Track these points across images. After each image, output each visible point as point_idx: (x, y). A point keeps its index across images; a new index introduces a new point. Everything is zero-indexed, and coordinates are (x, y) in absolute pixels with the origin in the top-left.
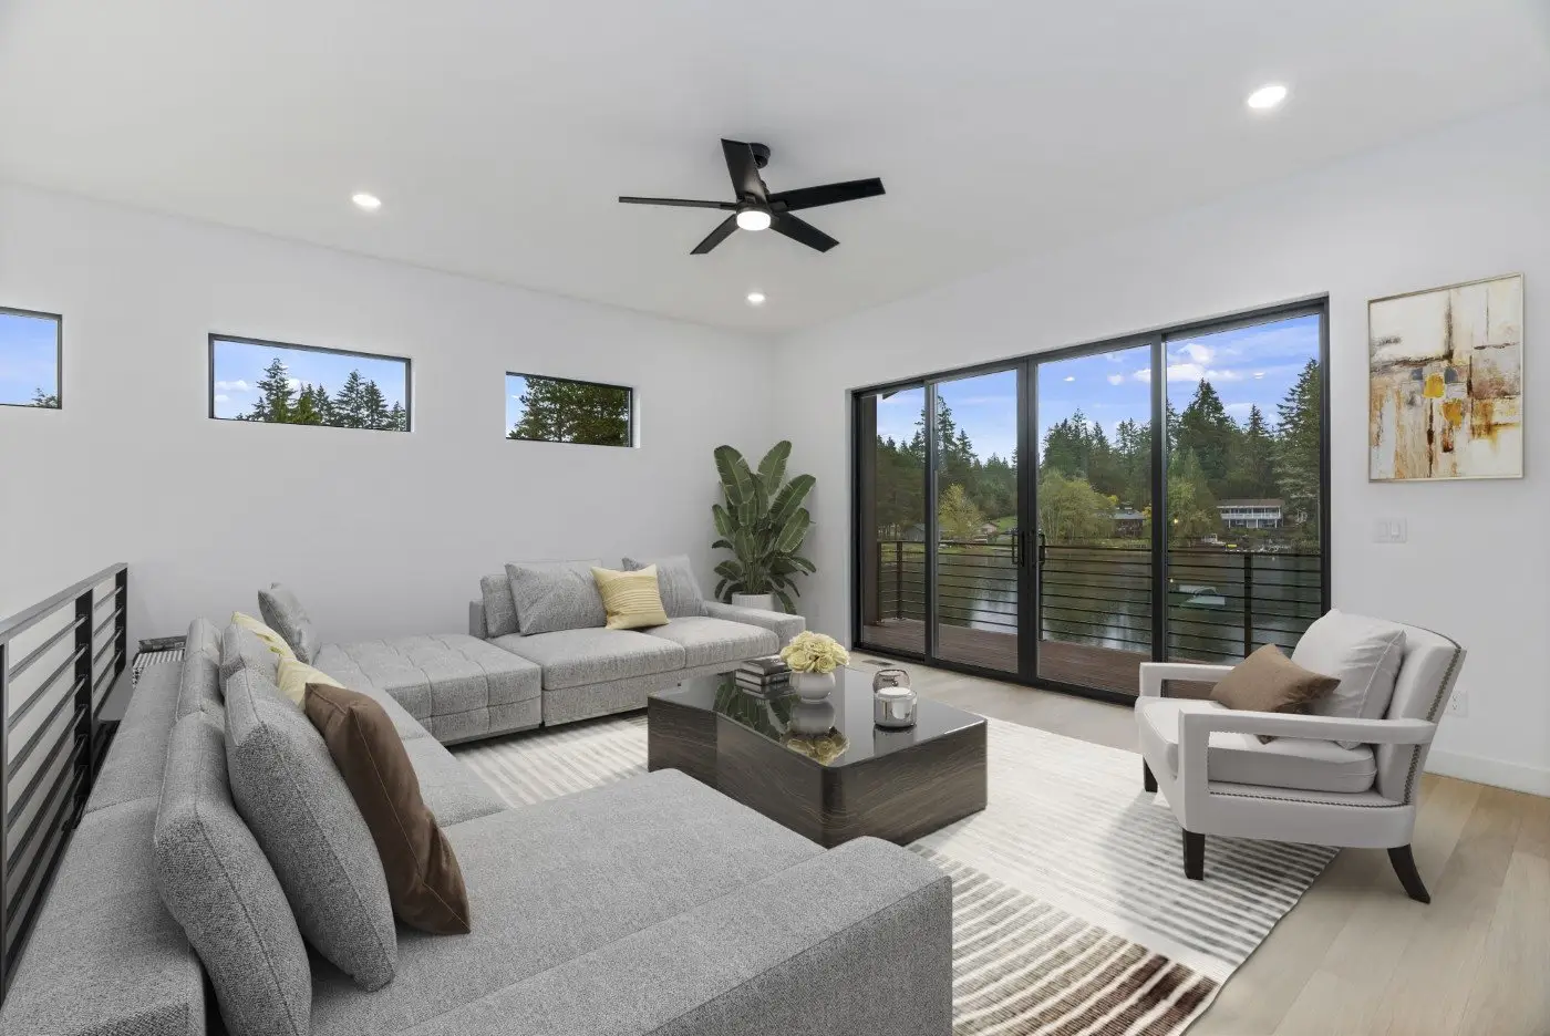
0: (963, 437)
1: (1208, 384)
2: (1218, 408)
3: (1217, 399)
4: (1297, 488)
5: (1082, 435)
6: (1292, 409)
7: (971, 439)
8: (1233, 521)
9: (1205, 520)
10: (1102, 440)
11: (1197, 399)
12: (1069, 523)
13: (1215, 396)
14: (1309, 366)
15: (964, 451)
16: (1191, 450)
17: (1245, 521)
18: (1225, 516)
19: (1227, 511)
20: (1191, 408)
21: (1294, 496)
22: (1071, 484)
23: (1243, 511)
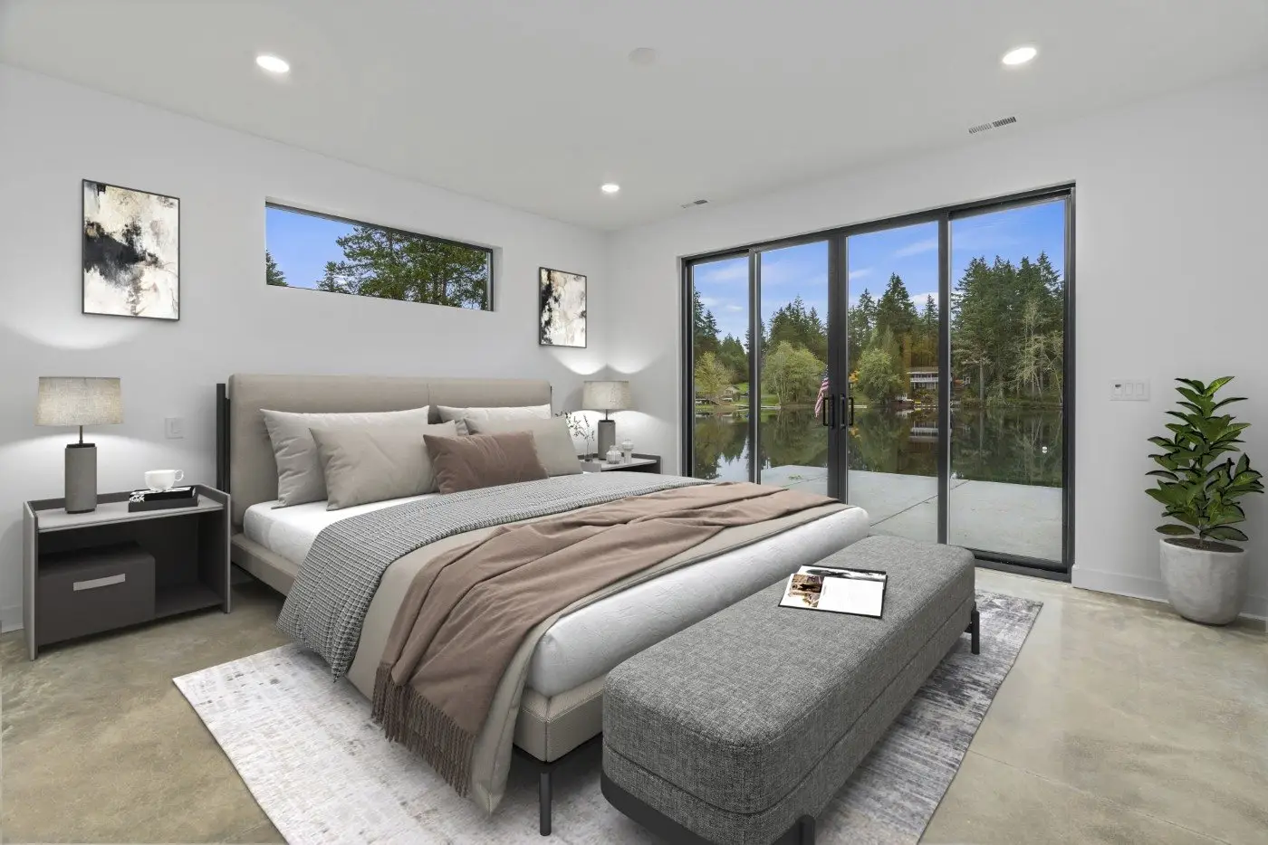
0: (709, 316)
1: (898, 277)
2: (905, 296)
3: (904, 289)
4: (966, 357)
5: (802, 317)
6: (960, 296)
7: (715, 317)
8: (917, 384)
9: (899, 381)
10: (815, 322)
11: (889, 289)
12: (797, 385)
13: (903, 286)
14: (972, 264)
15: (710, 327)
16: (888, 327)
17: (926, 383)
18: (913, 380)
19: (913, 376)
20: (886, 295)
21: (964, 363)
22: (797, 353)
23: (924, 376)
